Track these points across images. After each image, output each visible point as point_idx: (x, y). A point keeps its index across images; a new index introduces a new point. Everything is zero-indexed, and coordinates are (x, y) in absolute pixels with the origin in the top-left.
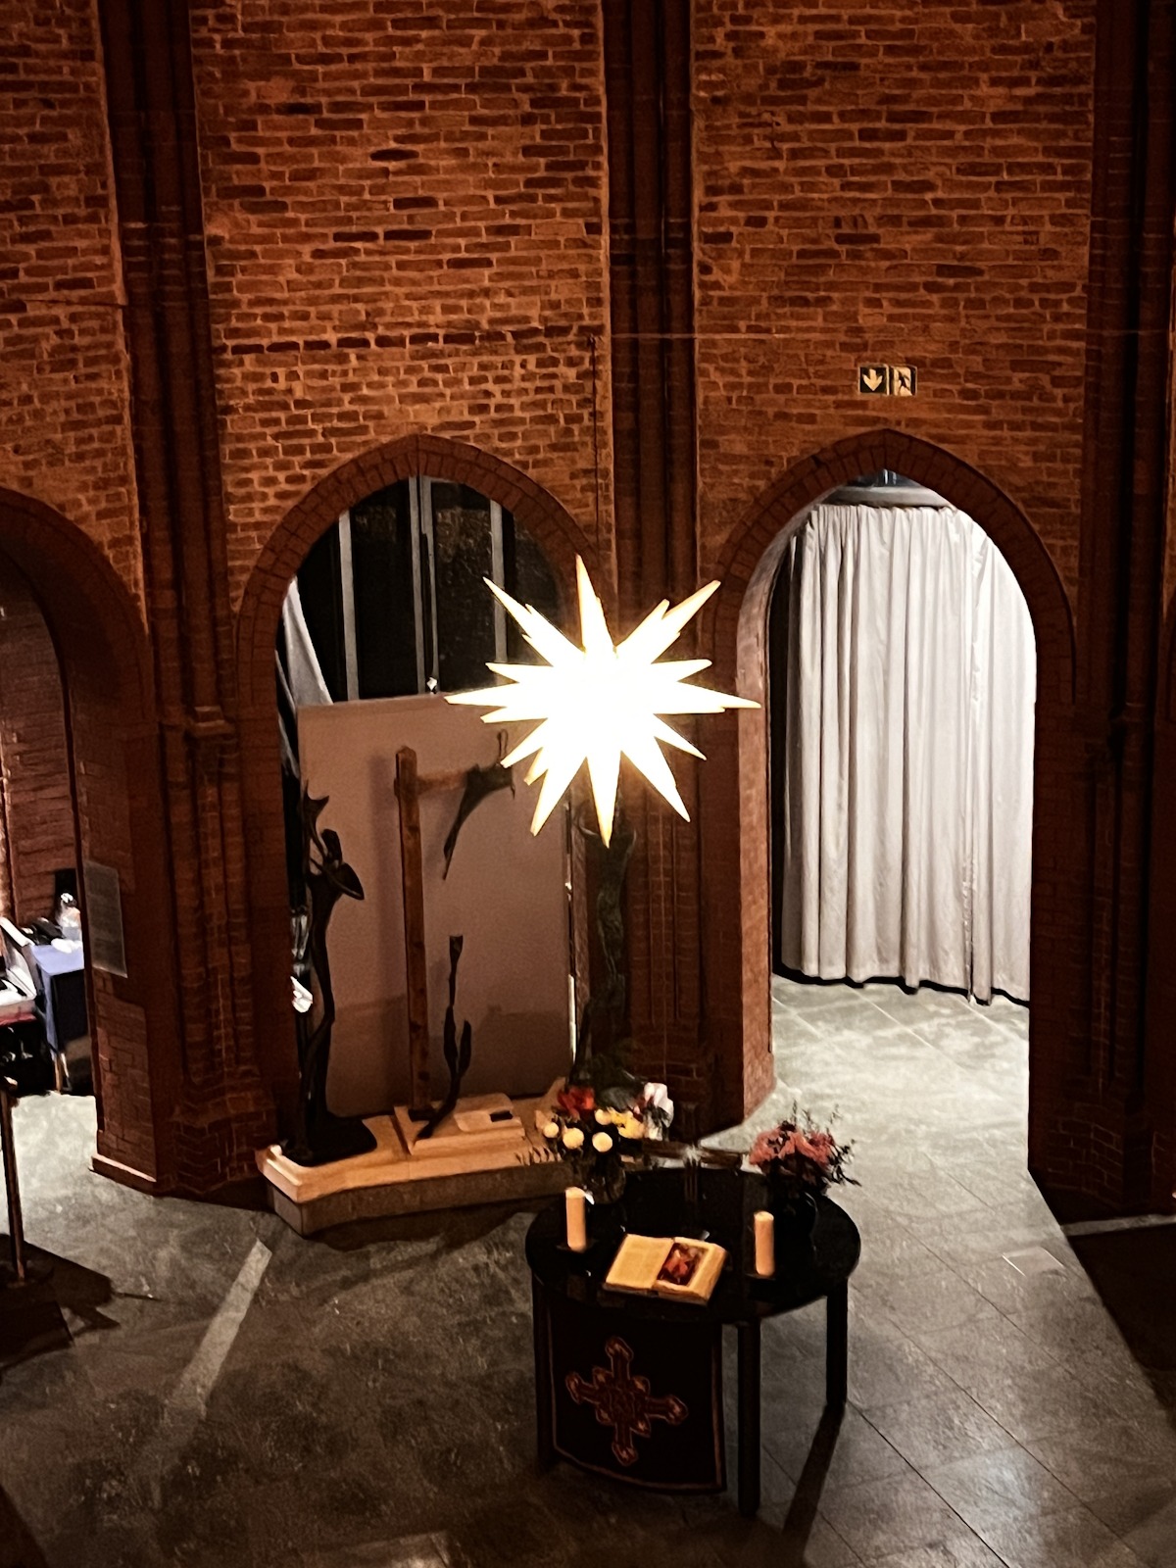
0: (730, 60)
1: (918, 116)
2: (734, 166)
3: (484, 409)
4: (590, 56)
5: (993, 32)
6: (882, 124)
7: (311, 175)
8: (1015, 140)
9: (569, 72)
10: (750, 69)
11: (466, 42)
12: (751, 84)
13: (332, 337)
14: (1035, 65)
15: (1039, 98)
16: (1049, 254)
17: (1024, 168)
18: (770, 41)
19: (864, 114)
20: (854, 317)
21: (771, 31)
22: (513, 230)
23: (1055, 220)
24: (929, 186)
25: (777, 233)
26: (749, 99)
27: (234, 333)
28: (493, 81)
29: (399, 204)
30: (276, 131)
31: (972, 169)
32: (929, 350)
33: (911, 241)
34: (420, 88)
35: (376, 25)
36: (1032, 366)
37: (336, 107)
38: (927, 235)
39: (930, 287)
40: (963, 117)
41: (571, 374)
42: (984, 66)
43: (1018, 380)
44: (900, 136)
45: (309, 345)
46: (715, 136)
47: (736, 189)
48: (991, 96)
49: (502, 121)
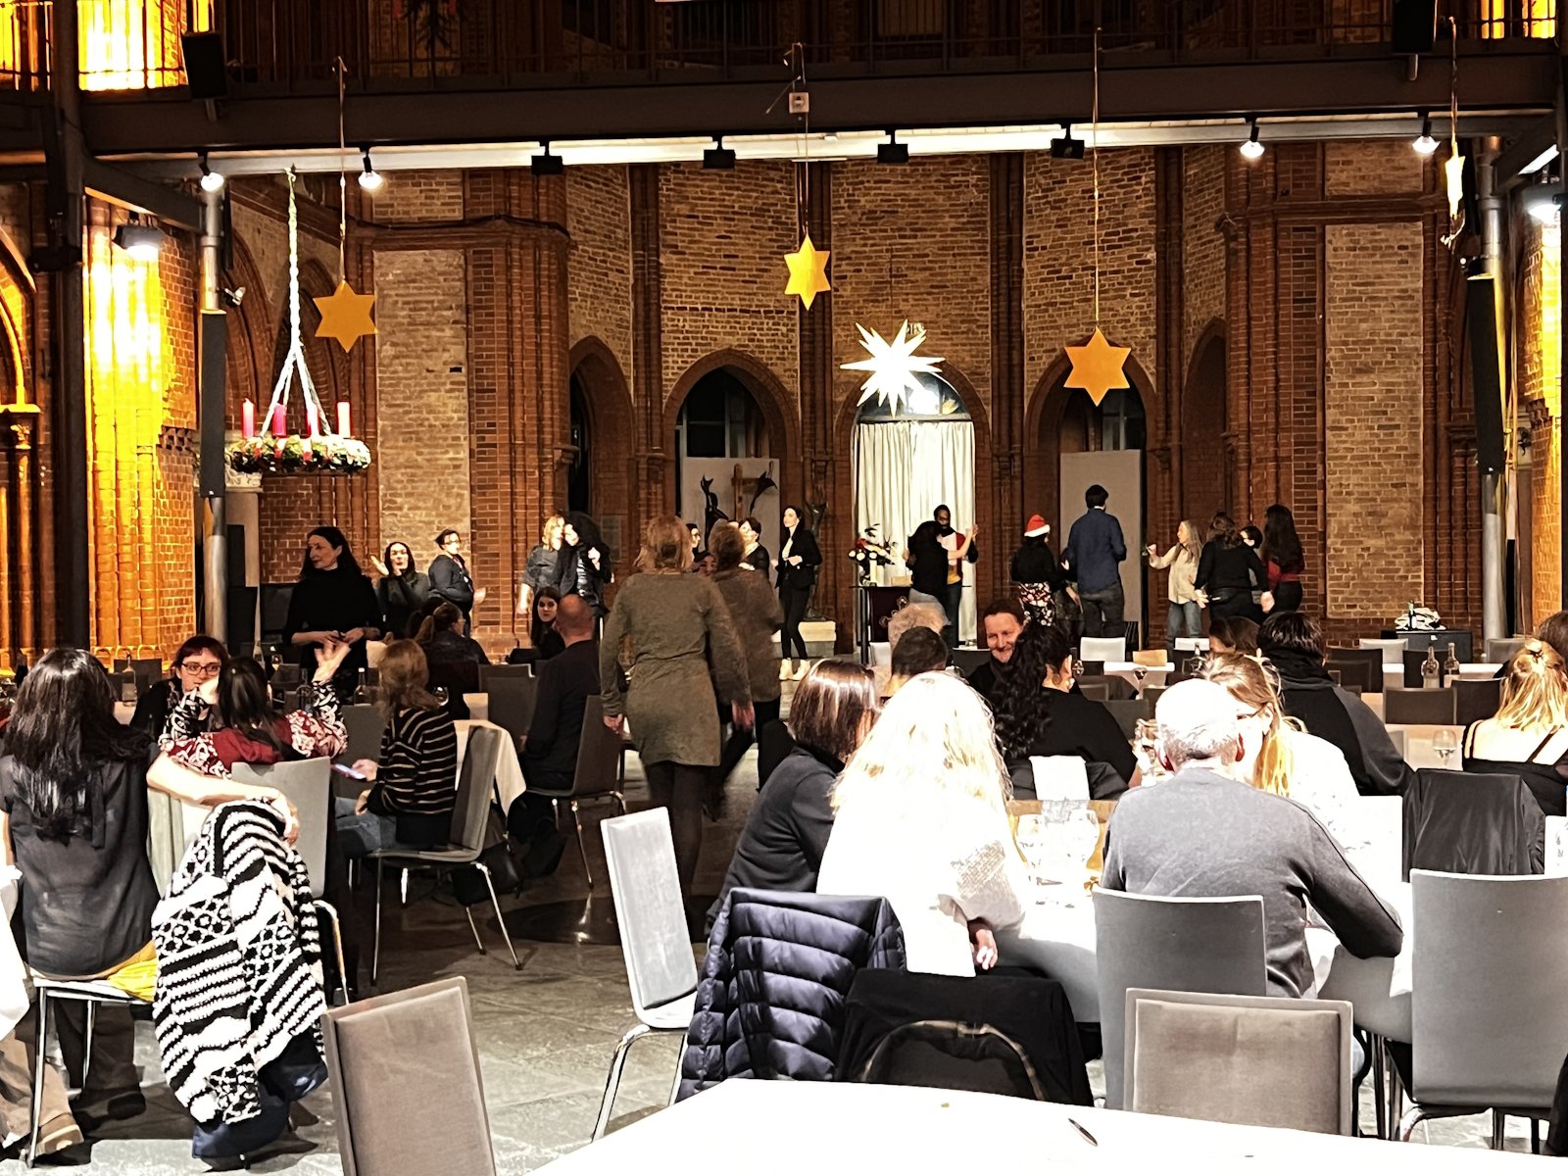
0: (847, 210)
1: (921, 230)
2: (849, 250)
3: (753, 340)
4: (793, 207)
5: (949, 199)
6: (908, 233)
7: (695, 242)
8: (959, 238)
9: (785, 212)
10: (855, 213)
11: (750, 197)
12: (855, 219)
13: (700, 307)
14: (966, 210)
15: (968, 222)
16: (974, 279)
17: (965, 248)
18: (862, 203)
19: (900, 229)
20: (897, 306)
21: (863, 199)
22: (766, 270)
23: (976, 266)
24: (927, 255)
25: (867, 275)
26: (855, 225)
27: (665, 301)
28: (760, 212)
29: (726, 256)
30: (683, 224)
31: (943, 249)
32: (929, 317)
33: (920, 276)
34: (734, 213)
35: (718, 188)
36: (970, 322)
37: (704, 217)
38: (927, 273)
39: (929, 294)
40: (940, 230)
41: (784, 329)
42: (947, 211)
43: (964, 327)
44: (915, 237)
45: (692, 309)
46: (841, 239)
47: (849, 258)
48: (949, 222)
49: (762, 228)
